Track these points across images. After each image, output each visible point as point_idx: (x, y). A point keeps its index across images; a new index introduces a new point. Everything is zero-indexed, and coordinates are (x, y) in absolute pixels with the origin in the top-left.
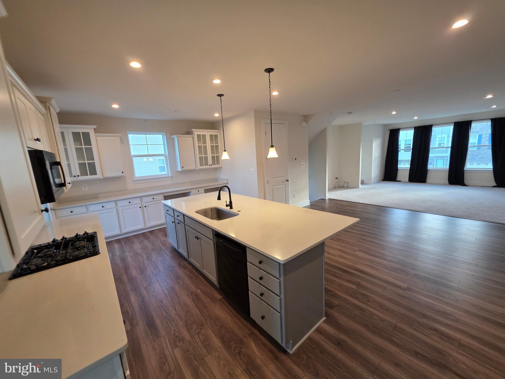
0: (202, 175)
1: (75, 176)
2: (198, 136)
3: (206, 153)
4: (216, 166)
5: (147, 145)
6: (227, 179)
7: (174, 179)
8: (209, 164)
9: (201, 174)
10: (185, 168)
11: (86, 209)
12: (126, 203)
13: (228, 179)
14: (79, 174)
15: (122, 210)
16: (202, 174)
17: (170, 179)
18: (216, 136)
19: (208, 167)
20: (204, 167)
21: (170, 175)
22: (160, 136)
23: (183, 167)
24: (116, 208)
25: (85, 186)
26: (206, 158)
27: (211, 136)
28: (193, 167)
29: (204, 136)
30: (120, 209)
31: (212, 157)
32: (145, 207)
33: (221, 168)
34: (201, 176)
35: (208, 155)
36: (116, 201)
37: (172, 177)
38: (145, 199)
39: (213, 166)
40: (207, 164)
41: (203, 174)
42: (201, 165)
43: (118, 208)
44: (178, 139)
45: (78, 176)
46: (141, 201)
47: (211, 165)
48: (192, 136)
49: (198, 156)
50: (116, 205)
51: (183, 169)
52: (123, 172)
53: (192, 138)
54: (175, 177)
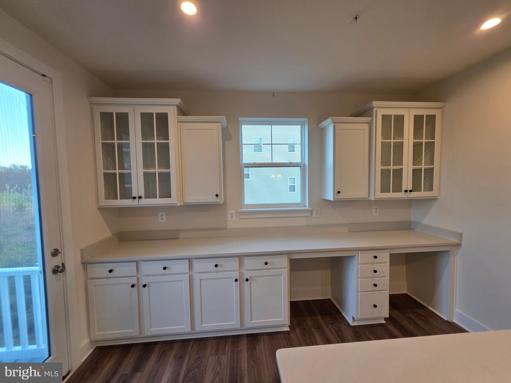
0: (376, 212)
1: (134, 198)
2: (386, 118)
3: (399, 160)
4: (422, 194)
5: (272, 144)
6: (460, 231)
7: (314, 215)
8: (404, 188)
9: (374, 211)
10: (343, 196)
11: (135, 268)
12: (210, 265)
13: (461, 234)
14: (142, 194)
15: (201, 280)
16: (376, 209)
17: (306, 215)
18: (431, 119)
19: (401, 195)
20: (391, 195)
21: (307, 208)
22: (298, 128)
23: (339, 192)
24: (190, 273)
25: (162, 215)
26: (398, 174)
27: (418, 119)
28: (362, 194)
29: (400, 119)
30: (197, 278)
31: (414, 170)
32: (247, 280)
33: (433, 200)
34: (374, 214)
35: (404, 167)
36: (190, 260)
37: (311, 212)
38: (248, 262)
39: (414, 195)
40: (397, 188)
41: (378, 211)
42: (385, 189)
43: (193, 273)
44: (334, 128)
45: (140, 197)
46: (241, 265)
47: (411, 191)
48: (368, 119)
49: (379, 167)
50: (191, 267)
51: (339, 196)
52: (217, 195)
53: (367, 126)
54: (317, 211)
